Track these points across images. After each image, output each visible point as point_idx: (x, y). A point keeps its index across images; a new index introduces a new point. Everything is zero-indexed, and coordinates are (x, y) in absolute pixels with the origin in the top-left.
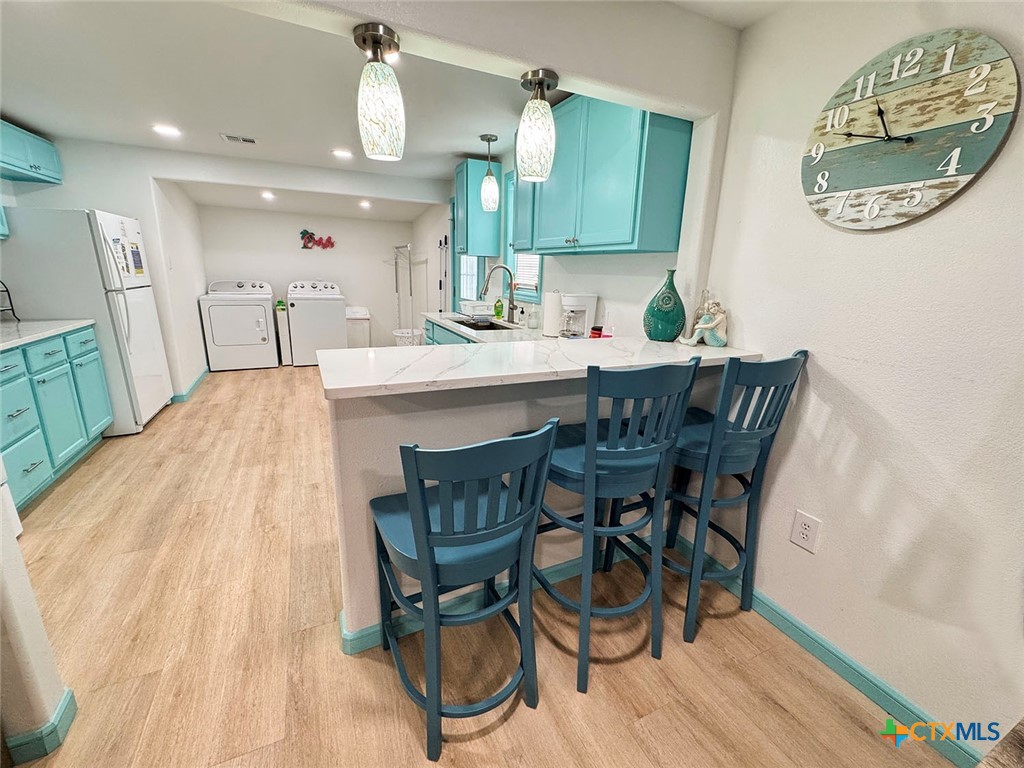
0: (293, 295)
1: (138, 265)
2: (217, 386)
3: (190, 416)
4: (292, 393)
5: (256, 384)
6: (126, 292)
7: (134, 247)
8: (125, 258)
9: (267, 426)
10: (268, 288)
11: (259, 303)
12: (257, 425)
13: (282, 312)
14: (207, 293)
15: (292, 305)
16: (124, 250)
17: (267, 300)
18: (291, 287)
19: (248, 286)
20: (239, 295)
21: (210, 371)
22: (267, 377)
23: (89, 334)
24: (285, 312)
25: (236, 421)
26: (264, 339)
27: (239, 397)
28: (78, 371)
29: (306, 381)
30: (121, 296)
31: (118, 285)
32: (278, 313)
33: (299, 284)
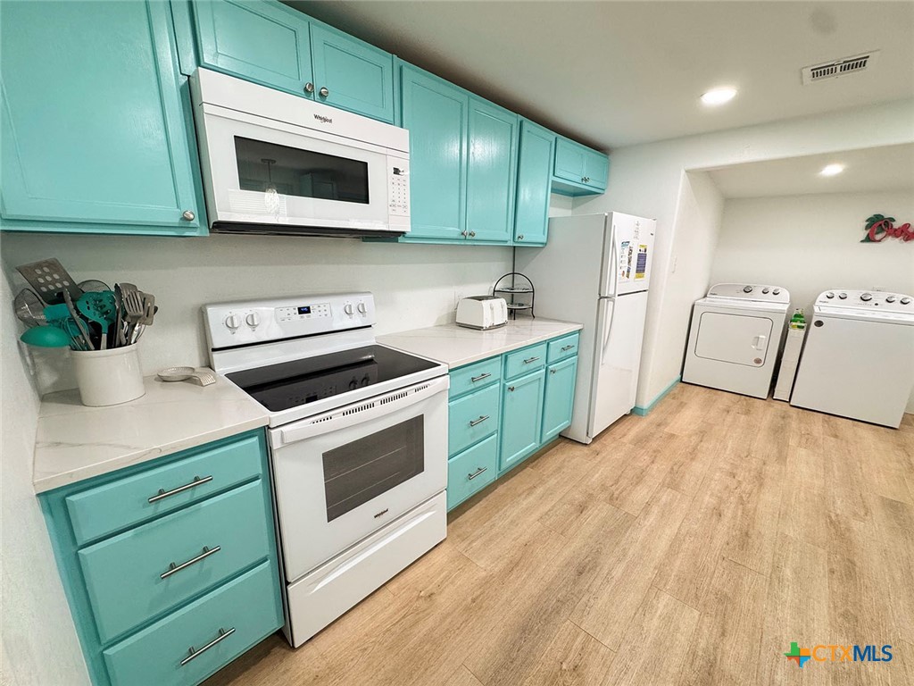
0: (822, 308)
1: (641, 268)
2: (682, 405)
3: (641, 441)
4: (781, 458)
5: (729, 419)
6: (617, 298)
7: (643, 249)
8: (629, 261)
9: (728, 513)
10: (785, 295)
11: (765, 316)
12: (714, 501)
13: (798, 330)
14: (705, 296)
15: (819, 324)
16: (630, 254)
17: (781, 312)
18: (822, 297)
19: (757, 292)
20: (743, 302)
21: (681, 381)
22: (748, 412)
23: (573, 340)
24: (803, 332)
25: (687, 476)
26: (758, 361)
27: (703, 434)
28: (551, 377)
29: (808, 440)
30: (611, 303)
31: (612, 292)
32: (791, 330)
33: (837, 293)
